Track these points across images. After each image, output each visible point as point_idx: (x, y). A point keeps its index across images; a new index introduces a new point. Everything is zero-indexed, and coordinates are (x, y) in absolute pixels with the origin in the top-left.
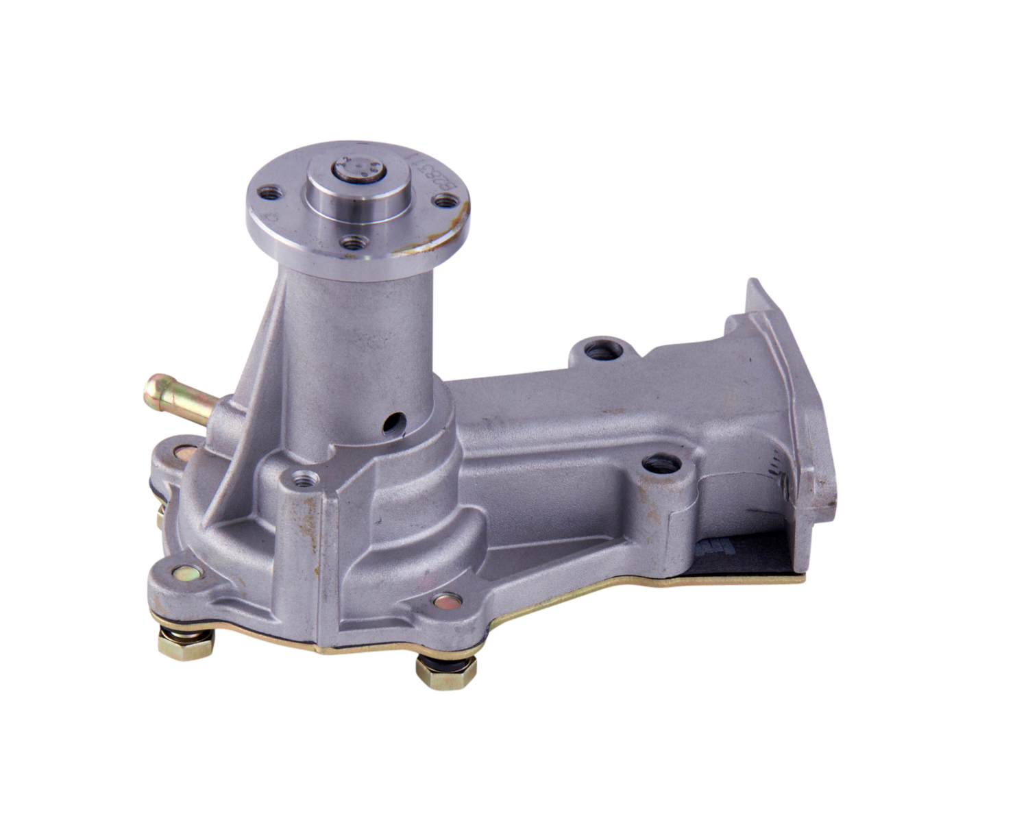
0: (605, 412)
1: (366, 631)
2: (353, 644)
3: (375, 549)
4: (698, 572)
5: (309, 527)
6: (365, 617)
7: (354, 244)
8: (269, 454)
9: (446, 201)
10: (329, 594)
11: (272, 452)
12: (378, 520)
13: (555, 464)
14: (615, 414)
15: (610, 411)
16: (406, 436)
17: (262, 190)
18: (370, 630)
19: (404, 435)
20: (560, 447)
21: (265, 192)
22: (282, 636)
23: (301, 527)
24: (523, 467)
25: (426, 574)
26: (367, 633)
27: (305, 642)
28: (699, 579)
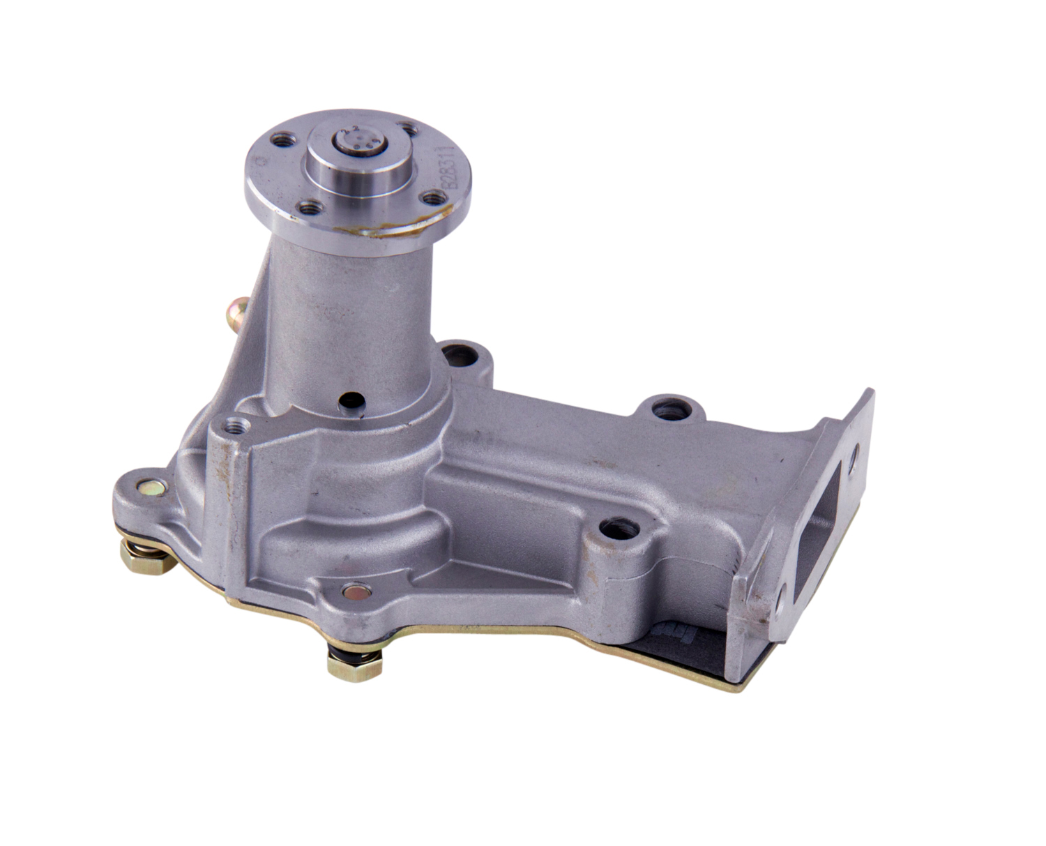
0: (596, 462)
1: (271, 594)
2: (258, 603)
3: (310, 519)
4: (638, 648)
5: (225, 473)
6: (279, 581)
7: (311, 208)
8: (250, 397)
9: (434, 197)
10: (235, 545)
11: (253, 396)
12: (316, 492)
13: (522, 496)
14: (604, 467)
15: (601, 463)
16: (364, 418)
17: (276, 137)
18: (274, 595)
19: (362, 417)
20: (537, 481)
21: (277, 139)
22: (201, 574)
23: (218, 471)
24: (490, 487)
25: (345, 559)
26: (271, 596)
27: (218, 587)
28: (639, 656)
